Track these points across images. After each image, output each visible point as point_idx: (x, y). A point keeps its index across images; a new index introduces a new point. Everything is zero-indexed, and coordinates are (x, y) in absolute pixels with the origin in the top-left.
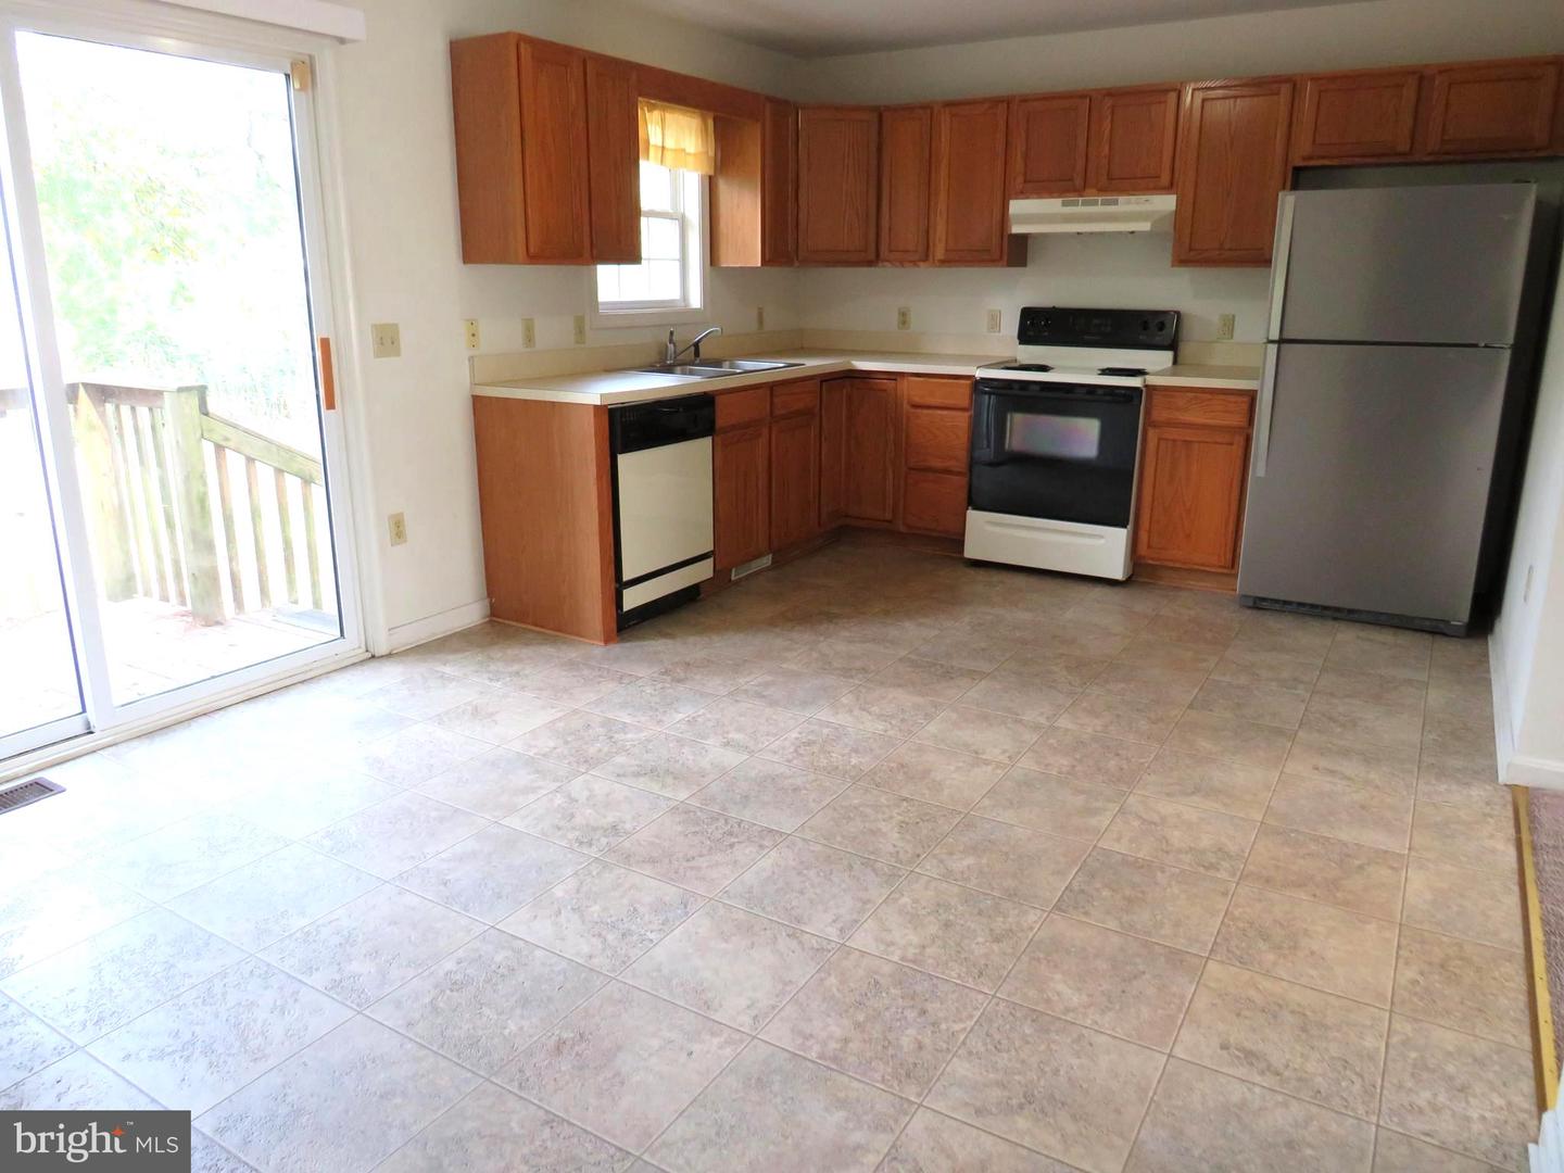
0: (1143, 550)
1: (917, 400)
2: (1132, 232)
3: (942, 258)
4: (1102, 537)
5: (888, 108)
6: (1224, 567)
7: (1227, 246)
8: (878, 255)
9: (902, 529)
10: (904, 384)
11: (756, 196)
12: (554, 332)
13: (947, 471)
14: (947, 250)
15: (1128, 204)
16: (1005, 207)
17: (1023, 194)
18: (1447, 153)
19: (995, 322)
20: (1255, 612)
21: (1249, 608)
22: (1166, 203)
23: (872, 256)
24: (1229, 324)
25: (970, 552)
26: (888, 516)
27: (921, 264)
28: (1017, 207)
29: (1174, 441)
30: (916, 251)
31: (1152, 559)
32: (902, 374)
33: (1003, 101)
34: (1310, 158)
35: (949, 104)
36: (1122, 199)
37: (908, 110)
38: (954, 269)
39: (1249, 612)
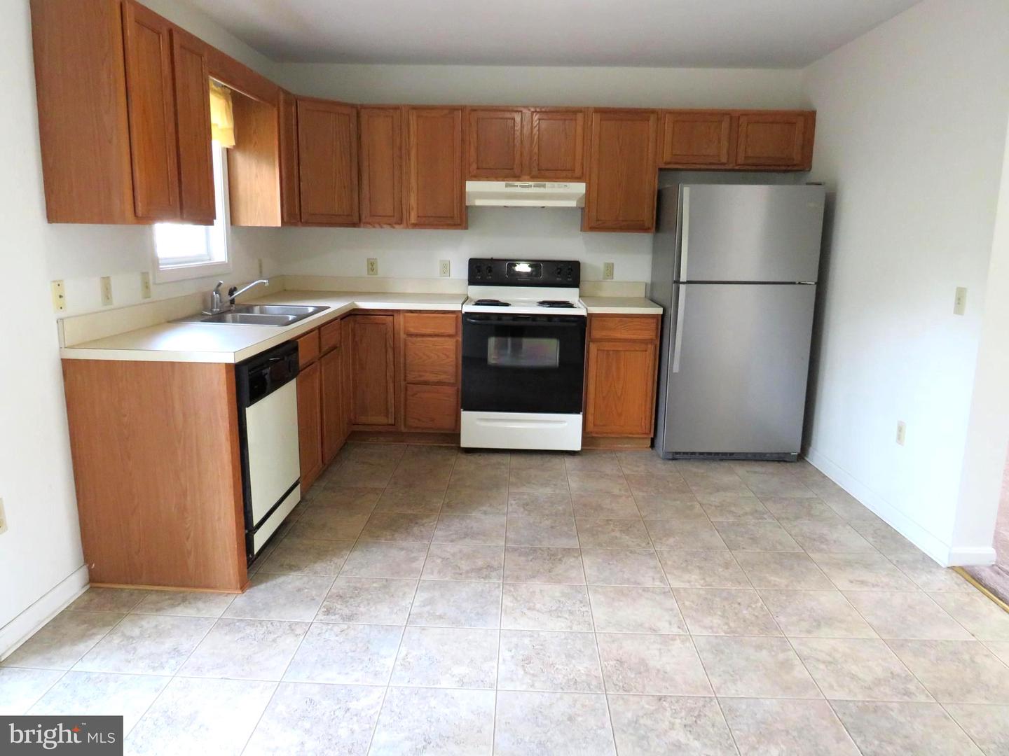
0: (590, 427)
1: (412, 330)
2: (543, 207)
3: (415, 222)
4: (565, 422)
5: (363, 107)
6: (645, 434)
7: (621, 219)
8: (360, 220)
9: (403, 429)
10: (400, 320)
11: (275, 169)
12: (126, 289)
13: (440, 383)
14: (418, 217)
15: (552, 187)
16: (463, 187)
17: (476, 178)
18: (748, 165)
19: (445, 268)
20: (674, 462)
21: (670, 459)
22: (579, 188)
23: (356, 219)
24: (610, 268)
25: (465, 442)
26: (391, 421)
27: (397, 226)
28: (472, 186)
29: (608, 351)
30: (394, 216)
31: (597, 433)
32: (398, 311)
33: (458, 109)
34: (669, 163)
35: (415, 108)
36: (548, 184)
37: (382, 108)
38: (423, 230)
39: (670, 462)
